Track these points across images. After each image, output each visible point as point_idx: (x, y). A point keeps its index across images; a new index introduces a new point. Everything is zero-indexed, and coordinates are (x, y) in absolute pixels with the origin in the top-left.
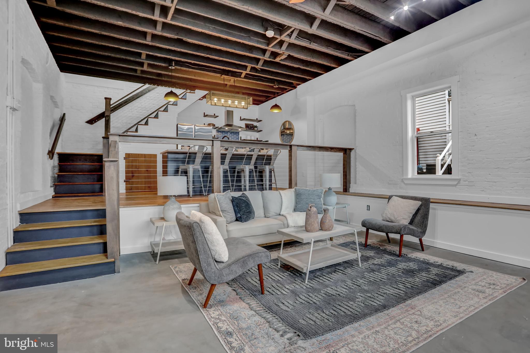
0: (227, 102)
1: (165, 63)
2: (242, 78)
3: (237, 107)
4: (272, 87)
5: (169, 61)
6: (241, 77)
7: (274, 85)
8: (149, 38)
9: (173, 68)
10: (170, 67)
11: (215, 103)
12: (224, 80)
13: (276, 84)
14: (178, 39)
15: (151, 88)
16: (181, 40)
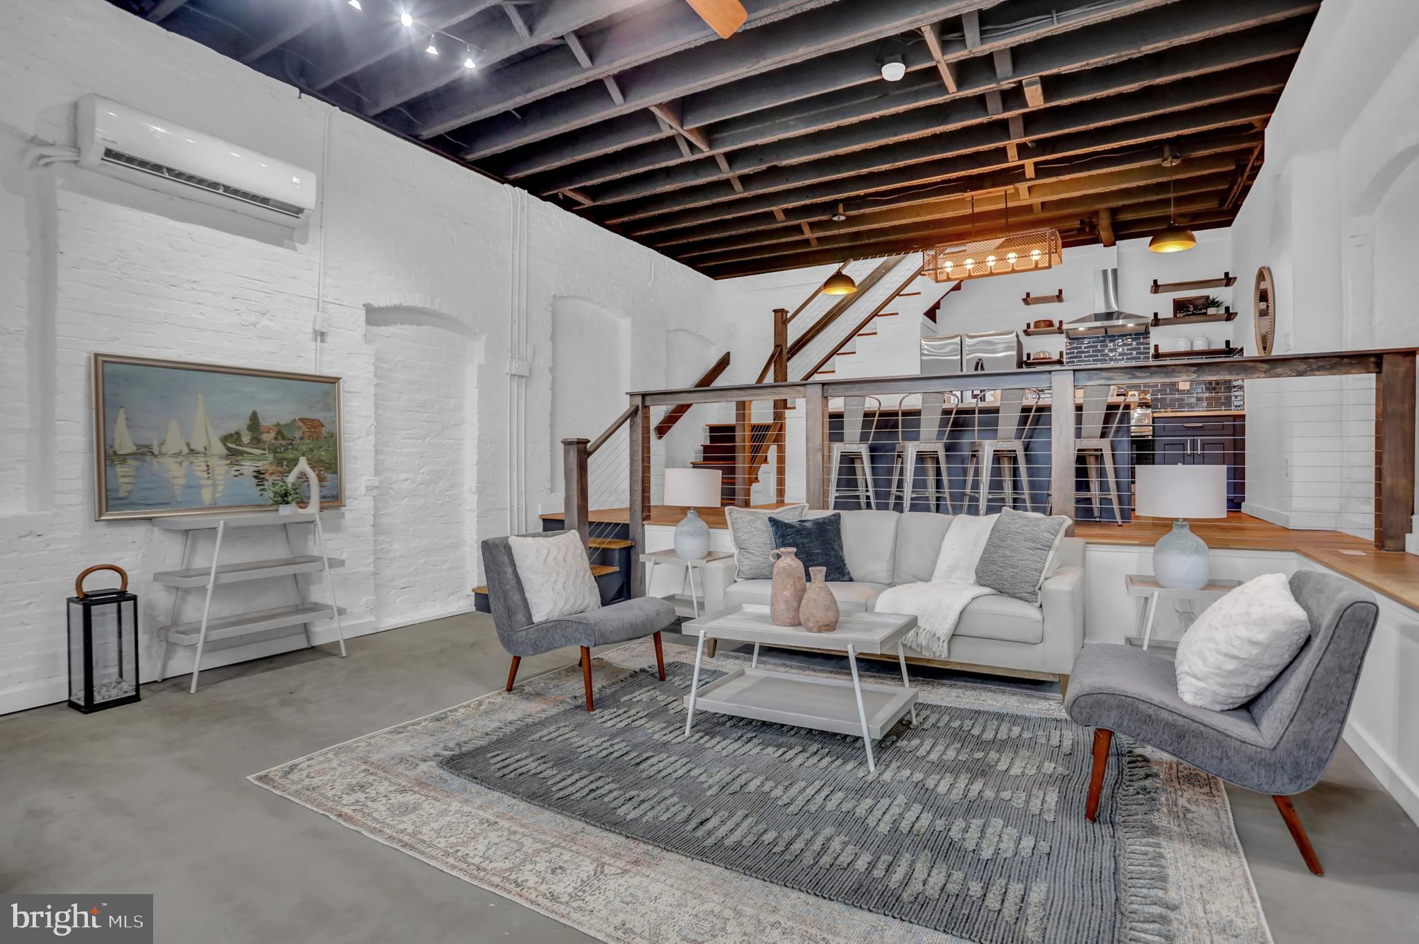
0: (1005, 259)
1: (823, 213)
2: (1031, 179)
3: (1013, 271)
4: (1158, 170)
5: (831, 207)
6: (1027, 177)
7: (1163, 161)
8: (738, 186)
9: (842, 218)
10: (836, 218)
11: (948, 274)
12: (973, 203)
13: (1167, 154)
14: (770, 169)
15: (891, 263)
16: (775, 167)
